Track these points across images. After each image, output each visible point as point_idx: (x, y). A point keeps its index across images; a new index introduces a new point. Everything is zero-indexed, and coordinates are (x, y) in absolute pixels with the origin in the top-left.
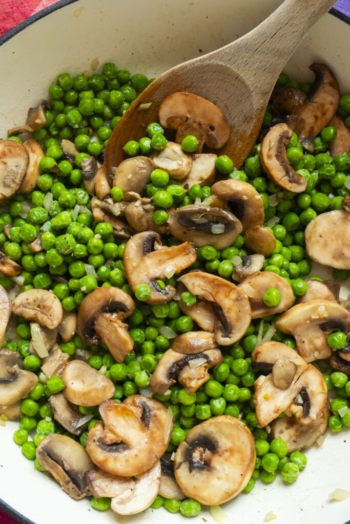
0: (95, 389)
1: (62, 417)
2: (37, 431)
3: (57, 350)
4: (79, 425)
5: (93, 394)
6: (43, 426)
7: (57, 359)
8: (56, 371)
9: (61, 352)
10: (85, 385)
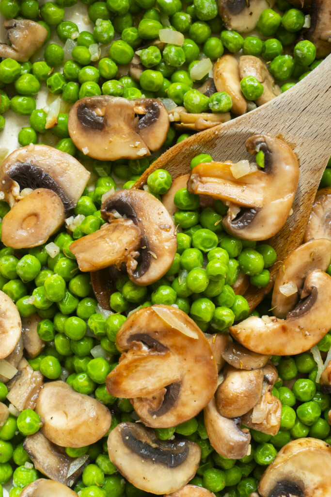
0: (85, 423)
1: (46, 465)
2: (13, 482)
3: (25, 368)
4: (71, 473)
5: (83, 430)
6: (21, 477)
7: (28, 381)
8: (28, 399)
9: (32, 371)
10: (70, 418)
